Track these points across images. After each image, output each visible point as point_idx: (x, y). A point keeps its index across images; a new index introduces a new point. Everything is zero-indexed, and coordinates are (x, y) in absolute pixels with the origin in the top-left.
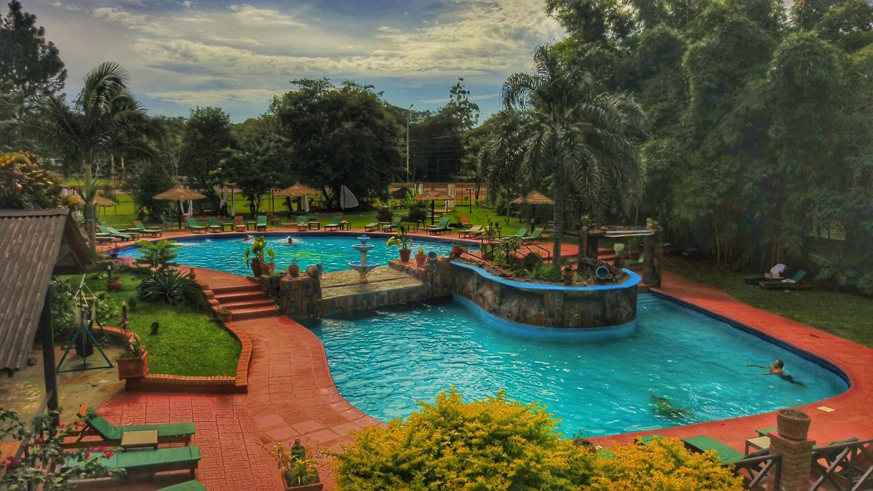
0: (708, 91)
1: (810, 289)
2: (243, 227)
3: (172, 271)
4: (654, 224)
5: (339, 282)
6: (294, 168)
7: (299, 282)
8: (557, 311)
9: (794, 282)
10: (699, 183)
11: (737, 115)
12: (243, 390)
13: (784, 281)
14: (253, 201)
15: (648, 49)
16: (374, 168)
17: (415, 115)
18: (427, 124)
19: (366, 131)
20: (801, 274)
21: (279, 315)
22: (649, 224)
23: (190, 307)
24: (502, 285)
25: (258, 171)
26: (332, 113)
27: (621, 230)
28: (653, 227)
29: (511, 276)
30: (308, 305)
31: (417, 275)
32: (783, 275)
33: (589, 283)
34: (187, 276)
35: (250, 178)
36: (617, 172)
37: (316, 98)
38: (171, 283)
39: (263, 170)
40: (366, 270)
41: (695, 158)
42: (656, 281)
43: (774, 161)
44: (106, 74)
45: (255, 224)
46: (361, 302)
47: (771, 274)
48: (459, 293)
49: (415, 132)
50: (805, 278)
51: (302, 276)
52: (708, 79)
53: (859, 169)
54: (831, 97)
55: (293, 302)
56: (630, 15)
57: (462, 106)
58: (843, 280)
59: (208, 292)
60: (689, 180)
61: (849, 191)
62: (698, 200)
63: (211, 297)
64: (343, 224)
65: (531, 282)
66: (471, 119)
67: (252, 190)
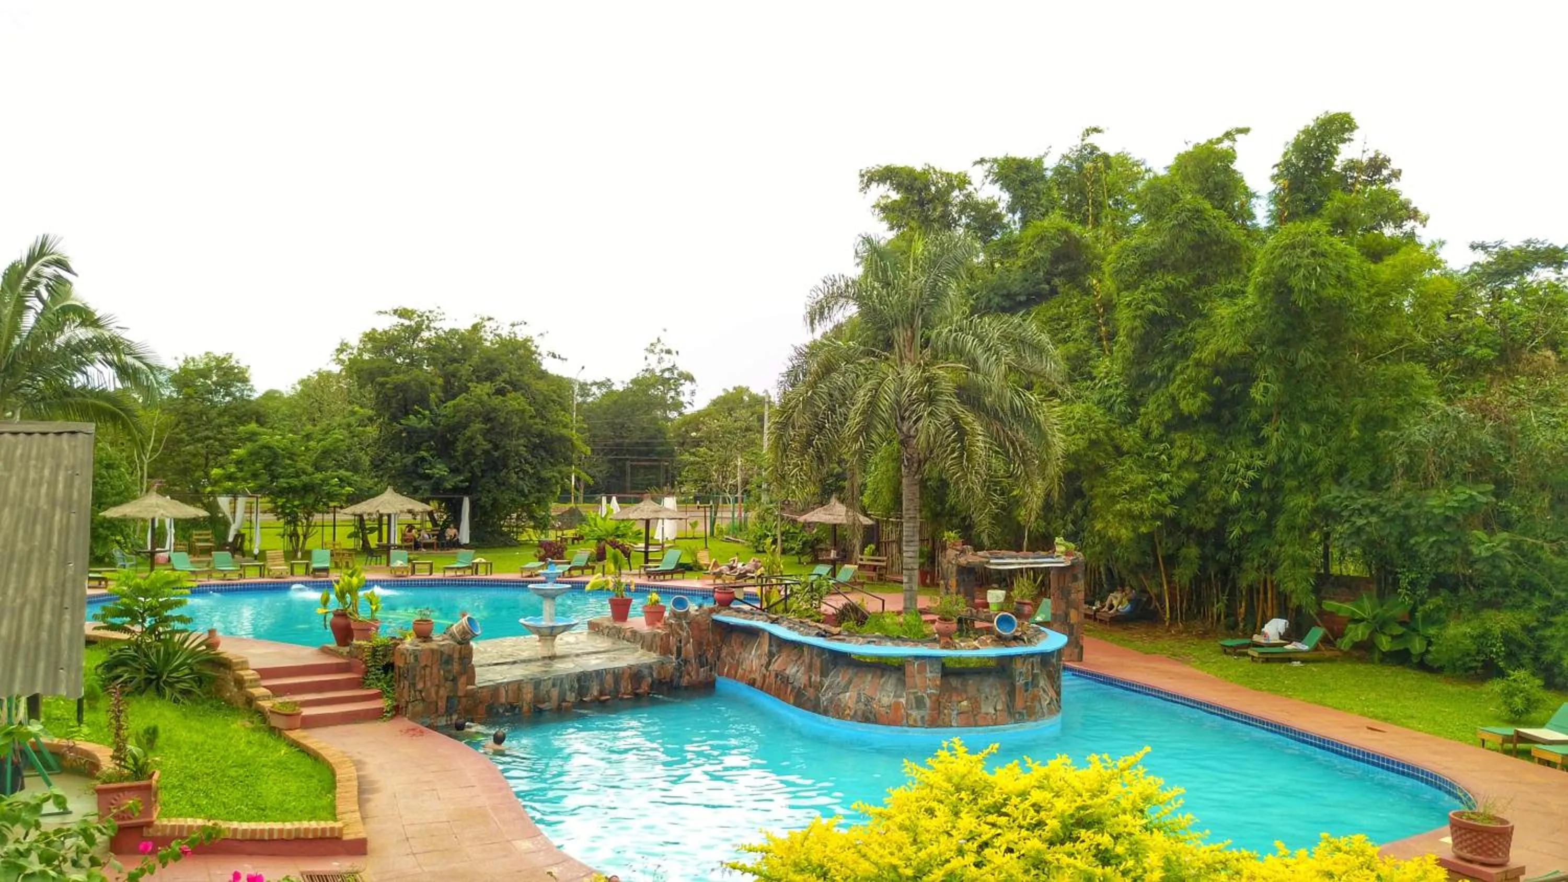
0: (1154, 320)
1: (1331, 660)
2: (281, 571)
3: (174, 632)
4: (1067, 547)
5: (502, 656)
6: (377, 465)
7: (433, 651)
8: (929, 696)
9: (1306, 648)
10: (1139, 479)
11: (1199, 363)
12: (359, 848)
13: (1289, 647)
14: (296, 525)
15: (1037, 254)
16: (527, 467)
17: (584, 387)
18: (606, 402)
19: (515, 399)
20: (1316, 634)
21: (393, 717)
22: (1060, 549)
23: (207, 706)
24: (822, 650)
25: (310, 469)
26: (451, 368)
27: (1012, 557)
28: (1067, 553)
29: (839, 634)
30: (449, 698)
31: (647, 643)
32: (1288, 636)
33: (984, 644)
34: (199, 645)
35: (295, 482)
36: (1015, 450)
37: (422, 341)
38: (169, 656)
39: (318, 468)
40: (555, 631)
41: (1130, 436)
42: (1077, 650)
43: (1260, 442)
44: (41, 254)
45: (307, 565)
46: (548, 692)
47: (1265, 635)
48: (728, 675)
49: (588, 413)
50: (1325, 640)
51: (438, 639)
52: (1153, 301)
53: (1403, 448)
54: (1352, 334)
55: (421, 692)
56: (994, 205)
57: (667, 375)
58: (1385, 643)
59: (248, 675)
60: (1119, 473)
61: (1388, 488)
62: (1136, 507)
63: (255, 683)
64: (477, 564)
65: (879, 643)
66: (682, 399)
67: (296, 503)
